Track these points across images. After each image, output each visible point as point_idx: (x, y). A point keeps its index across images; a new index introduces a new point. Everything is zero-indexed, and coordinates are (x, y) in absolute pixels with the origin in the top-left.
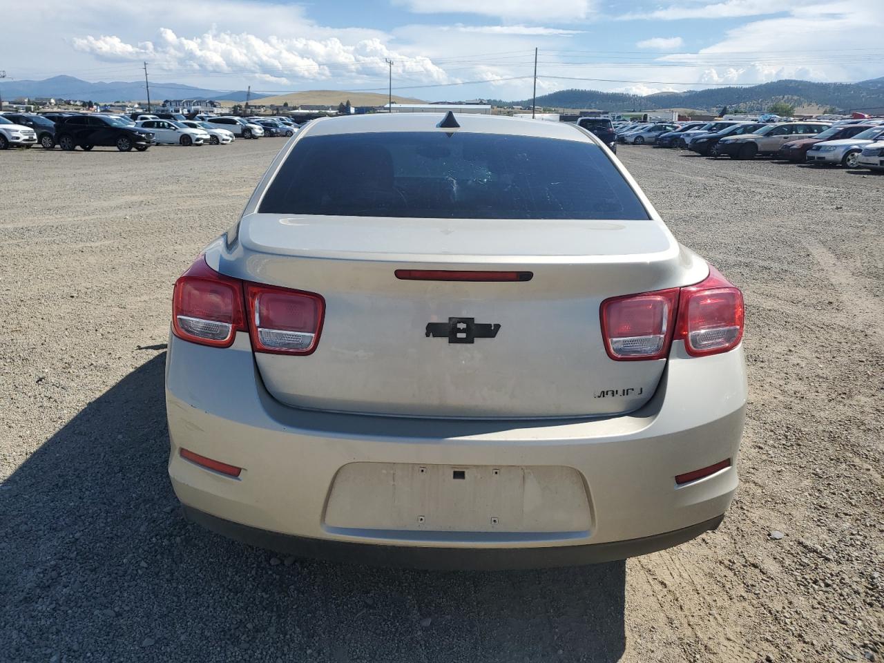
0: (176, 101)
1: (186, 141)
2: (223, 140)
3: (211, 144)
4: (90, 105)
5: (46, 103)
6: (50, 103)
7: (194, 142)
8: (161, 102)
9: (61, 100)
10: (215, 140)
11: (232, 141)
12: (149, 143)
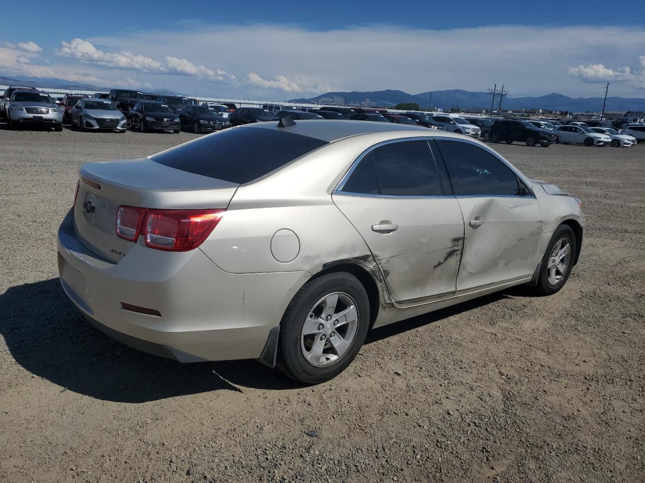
0: (637, 113)
1: (590, 142)
2: (625, 144)
3: (612, 146)
4: (566, 113)
5: (536, 112)
6: (539, 112)
7: (595, 143)
8: (624, 113)
9: (546, 110)
10: (616, 143)
11: (632, 145)
12: (550, 141)
